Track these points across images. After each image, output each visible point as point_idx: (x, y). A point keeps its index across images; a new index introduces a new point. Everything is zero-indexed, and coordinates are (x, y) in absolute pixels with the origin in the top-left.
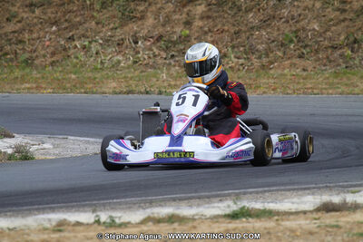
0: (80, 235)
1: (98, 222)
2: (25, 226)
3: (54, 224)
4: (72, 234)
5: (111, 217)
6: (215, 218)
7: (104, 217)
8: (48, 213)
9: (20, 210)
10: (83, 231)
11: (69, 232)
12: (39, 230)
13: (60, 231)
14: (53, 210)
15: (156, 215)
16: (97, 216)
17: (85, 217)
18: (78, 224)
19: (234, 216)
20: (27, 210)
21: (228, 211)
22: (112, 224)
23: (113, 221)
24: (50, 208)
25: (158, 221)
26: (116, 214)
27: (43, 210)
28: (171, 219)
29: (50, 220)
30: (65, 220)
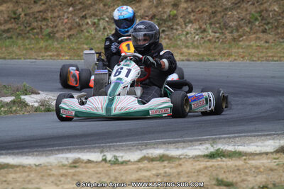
0: (91, 170)
1: (105, 160)
2: (48, 163)
3: (70, 161)
4: (85, 170)
5: (115, 156)
6: (196, 158)
7: (109, 156)
8: (66, 153)
9: (44, 151)
10: (93, 167)
11: (83, 168)
12: (59, 166)
13: (75, 167)
14: (70, 151)
15: (150, 155)
16: (104, 156)
17: (95, 156)
18: (89, 161)
19: (211, 156)
20: (49, 151)
21: (206, 152)
22: (116, 162)
23: (117, 159)
24: (67, 149)
25: (152, 160)
26: (118, 154)
27: (62, 151)
28: (162, 158)
29: (67, 159)
30: (79, 158)
